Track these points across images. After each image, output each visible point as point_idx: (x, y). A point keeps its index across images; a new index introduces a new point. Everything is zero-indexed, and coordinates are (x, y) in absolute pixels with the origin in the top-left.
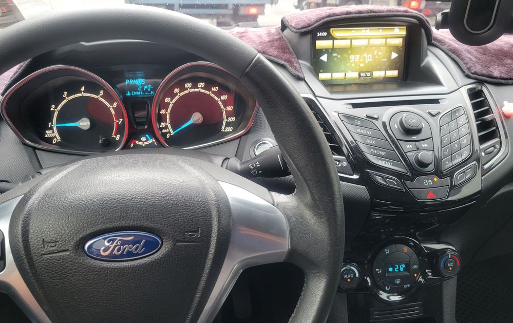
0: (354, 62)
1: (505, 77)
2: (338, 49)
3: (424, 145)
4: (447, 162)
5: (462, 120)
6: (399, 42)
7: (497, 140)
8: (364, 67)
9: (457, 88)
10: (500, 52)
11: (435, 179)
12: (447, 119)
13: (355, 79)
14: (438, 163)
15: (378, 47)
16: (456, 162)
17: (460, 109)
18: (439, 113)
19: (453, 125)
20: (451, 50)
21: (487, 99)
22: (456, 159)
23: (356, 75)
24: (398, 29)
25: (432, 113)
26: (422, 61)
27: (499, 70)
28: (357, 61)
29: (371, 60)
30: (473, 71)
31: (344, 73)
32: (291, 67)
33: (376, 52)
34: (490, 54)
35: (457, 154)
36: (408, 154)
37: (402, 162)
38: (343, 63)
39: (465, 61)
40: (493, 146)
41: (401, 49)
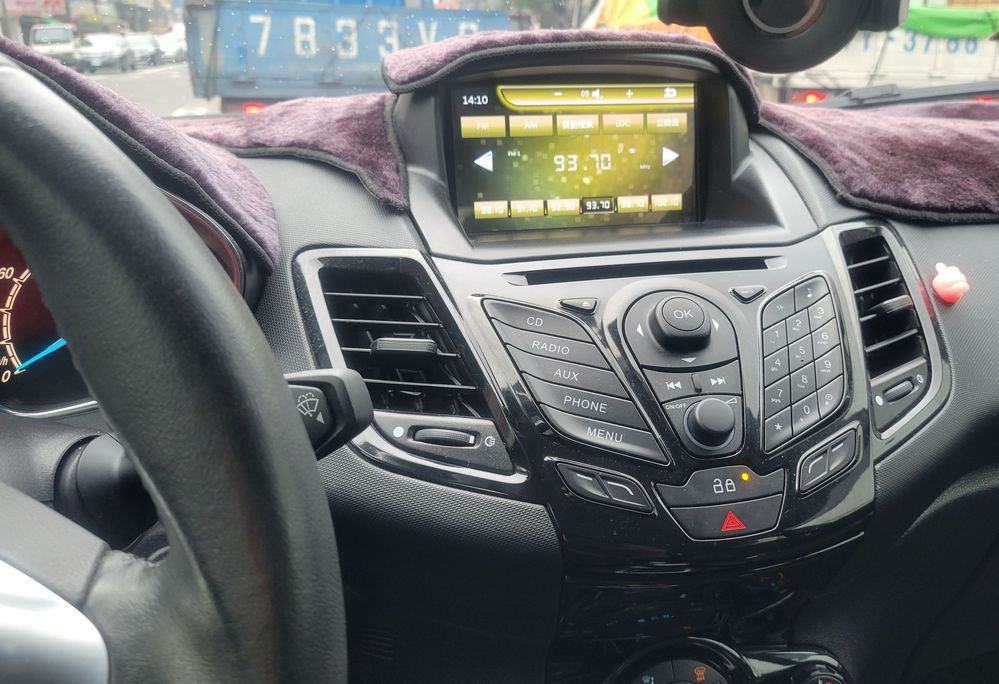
0: (566, 173)
1: (940, 205)
2: (521, 138)
3: (717, 380)
4: (778, 427)
5: (823, 310)
6: (679, 122)
7: (920, 362)
8: (592, 185)
9: (815, 229)
10: (930, 150)
11: (745, 477)
12: (781, 308)
13: (570, 217)
14: (751, 429)
15: (626, 134)
16: (802, 424)
17: (817, 282)
18: (761, 293)
19: (798, 324)
20: (806, 141)
21: (895, 260)
22: (803, 415)
23: (572, 205)
24: (674, 91)
25: (741, 293)
26: (736, 168)
27: (926, 190)
28: (574, 169)
29: (609, 167)
30: (857, 190)
31: (541, 202)
32: (372, 179)
33: (621, 146)
34: (907, 154)
35: (804, 404)
36: (668, 407)
37: (650, 430)
38: (536, 175)
39: (837, 166)
40: (910, 379)
41: (685, 140)
